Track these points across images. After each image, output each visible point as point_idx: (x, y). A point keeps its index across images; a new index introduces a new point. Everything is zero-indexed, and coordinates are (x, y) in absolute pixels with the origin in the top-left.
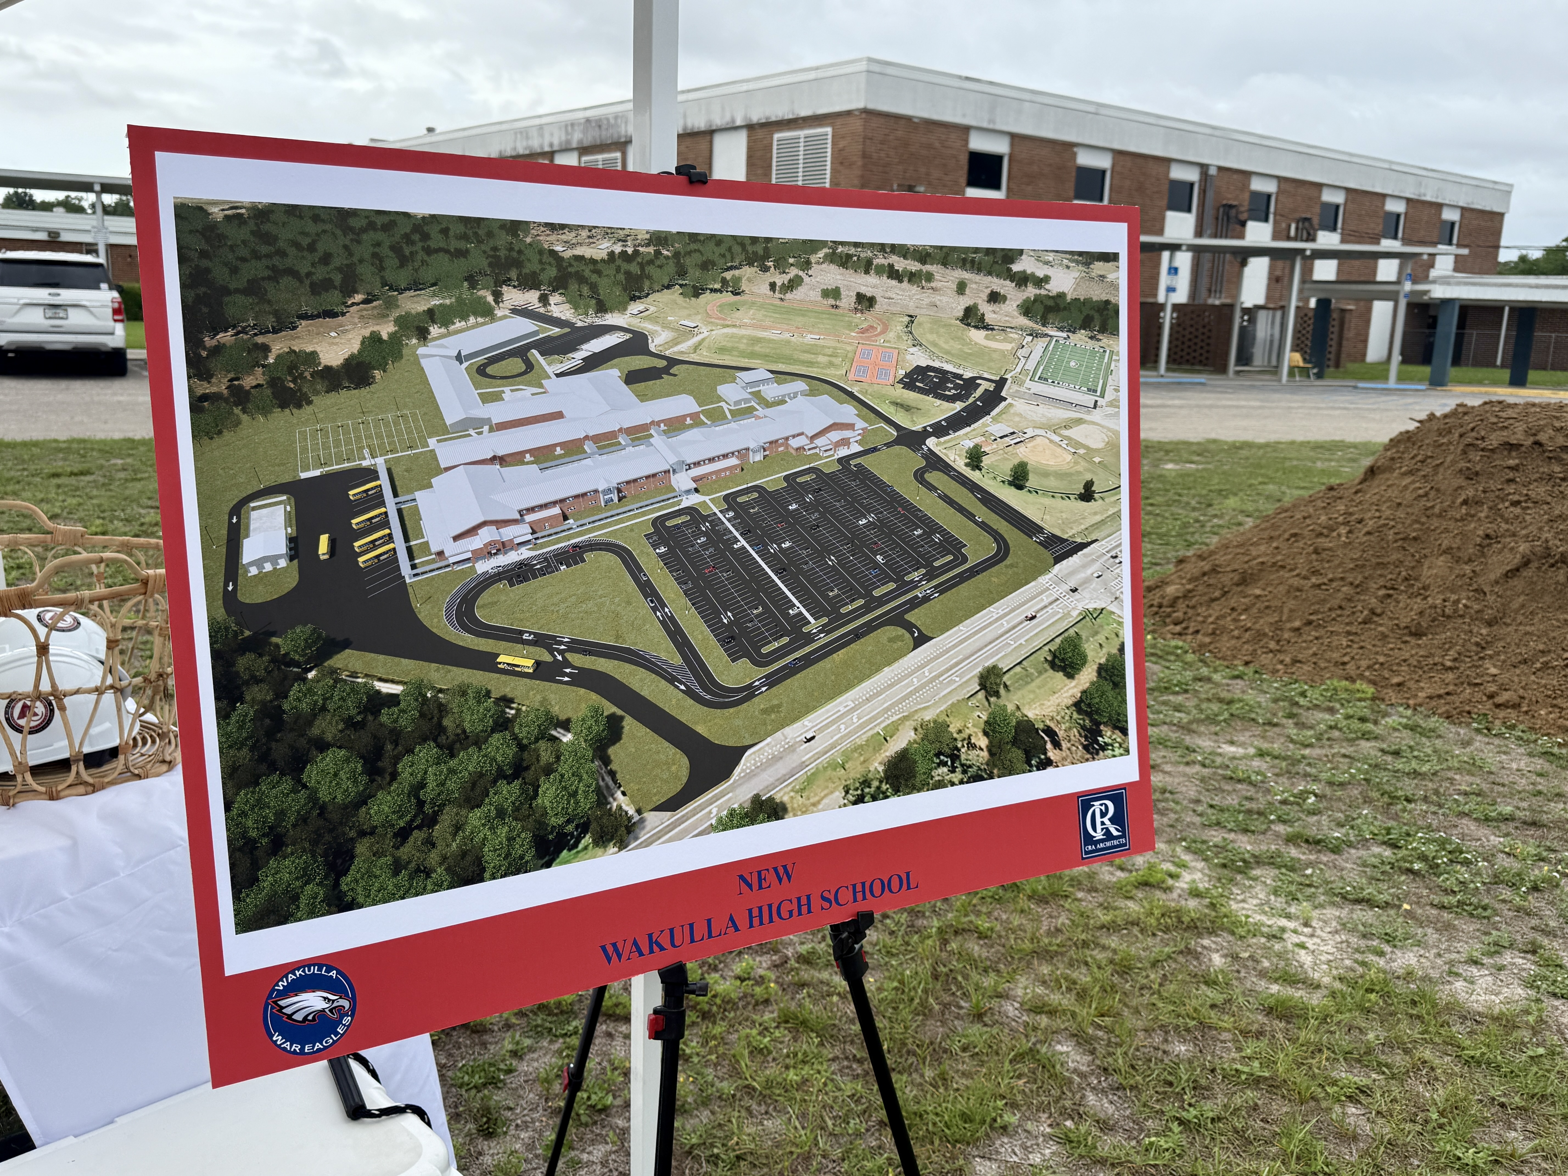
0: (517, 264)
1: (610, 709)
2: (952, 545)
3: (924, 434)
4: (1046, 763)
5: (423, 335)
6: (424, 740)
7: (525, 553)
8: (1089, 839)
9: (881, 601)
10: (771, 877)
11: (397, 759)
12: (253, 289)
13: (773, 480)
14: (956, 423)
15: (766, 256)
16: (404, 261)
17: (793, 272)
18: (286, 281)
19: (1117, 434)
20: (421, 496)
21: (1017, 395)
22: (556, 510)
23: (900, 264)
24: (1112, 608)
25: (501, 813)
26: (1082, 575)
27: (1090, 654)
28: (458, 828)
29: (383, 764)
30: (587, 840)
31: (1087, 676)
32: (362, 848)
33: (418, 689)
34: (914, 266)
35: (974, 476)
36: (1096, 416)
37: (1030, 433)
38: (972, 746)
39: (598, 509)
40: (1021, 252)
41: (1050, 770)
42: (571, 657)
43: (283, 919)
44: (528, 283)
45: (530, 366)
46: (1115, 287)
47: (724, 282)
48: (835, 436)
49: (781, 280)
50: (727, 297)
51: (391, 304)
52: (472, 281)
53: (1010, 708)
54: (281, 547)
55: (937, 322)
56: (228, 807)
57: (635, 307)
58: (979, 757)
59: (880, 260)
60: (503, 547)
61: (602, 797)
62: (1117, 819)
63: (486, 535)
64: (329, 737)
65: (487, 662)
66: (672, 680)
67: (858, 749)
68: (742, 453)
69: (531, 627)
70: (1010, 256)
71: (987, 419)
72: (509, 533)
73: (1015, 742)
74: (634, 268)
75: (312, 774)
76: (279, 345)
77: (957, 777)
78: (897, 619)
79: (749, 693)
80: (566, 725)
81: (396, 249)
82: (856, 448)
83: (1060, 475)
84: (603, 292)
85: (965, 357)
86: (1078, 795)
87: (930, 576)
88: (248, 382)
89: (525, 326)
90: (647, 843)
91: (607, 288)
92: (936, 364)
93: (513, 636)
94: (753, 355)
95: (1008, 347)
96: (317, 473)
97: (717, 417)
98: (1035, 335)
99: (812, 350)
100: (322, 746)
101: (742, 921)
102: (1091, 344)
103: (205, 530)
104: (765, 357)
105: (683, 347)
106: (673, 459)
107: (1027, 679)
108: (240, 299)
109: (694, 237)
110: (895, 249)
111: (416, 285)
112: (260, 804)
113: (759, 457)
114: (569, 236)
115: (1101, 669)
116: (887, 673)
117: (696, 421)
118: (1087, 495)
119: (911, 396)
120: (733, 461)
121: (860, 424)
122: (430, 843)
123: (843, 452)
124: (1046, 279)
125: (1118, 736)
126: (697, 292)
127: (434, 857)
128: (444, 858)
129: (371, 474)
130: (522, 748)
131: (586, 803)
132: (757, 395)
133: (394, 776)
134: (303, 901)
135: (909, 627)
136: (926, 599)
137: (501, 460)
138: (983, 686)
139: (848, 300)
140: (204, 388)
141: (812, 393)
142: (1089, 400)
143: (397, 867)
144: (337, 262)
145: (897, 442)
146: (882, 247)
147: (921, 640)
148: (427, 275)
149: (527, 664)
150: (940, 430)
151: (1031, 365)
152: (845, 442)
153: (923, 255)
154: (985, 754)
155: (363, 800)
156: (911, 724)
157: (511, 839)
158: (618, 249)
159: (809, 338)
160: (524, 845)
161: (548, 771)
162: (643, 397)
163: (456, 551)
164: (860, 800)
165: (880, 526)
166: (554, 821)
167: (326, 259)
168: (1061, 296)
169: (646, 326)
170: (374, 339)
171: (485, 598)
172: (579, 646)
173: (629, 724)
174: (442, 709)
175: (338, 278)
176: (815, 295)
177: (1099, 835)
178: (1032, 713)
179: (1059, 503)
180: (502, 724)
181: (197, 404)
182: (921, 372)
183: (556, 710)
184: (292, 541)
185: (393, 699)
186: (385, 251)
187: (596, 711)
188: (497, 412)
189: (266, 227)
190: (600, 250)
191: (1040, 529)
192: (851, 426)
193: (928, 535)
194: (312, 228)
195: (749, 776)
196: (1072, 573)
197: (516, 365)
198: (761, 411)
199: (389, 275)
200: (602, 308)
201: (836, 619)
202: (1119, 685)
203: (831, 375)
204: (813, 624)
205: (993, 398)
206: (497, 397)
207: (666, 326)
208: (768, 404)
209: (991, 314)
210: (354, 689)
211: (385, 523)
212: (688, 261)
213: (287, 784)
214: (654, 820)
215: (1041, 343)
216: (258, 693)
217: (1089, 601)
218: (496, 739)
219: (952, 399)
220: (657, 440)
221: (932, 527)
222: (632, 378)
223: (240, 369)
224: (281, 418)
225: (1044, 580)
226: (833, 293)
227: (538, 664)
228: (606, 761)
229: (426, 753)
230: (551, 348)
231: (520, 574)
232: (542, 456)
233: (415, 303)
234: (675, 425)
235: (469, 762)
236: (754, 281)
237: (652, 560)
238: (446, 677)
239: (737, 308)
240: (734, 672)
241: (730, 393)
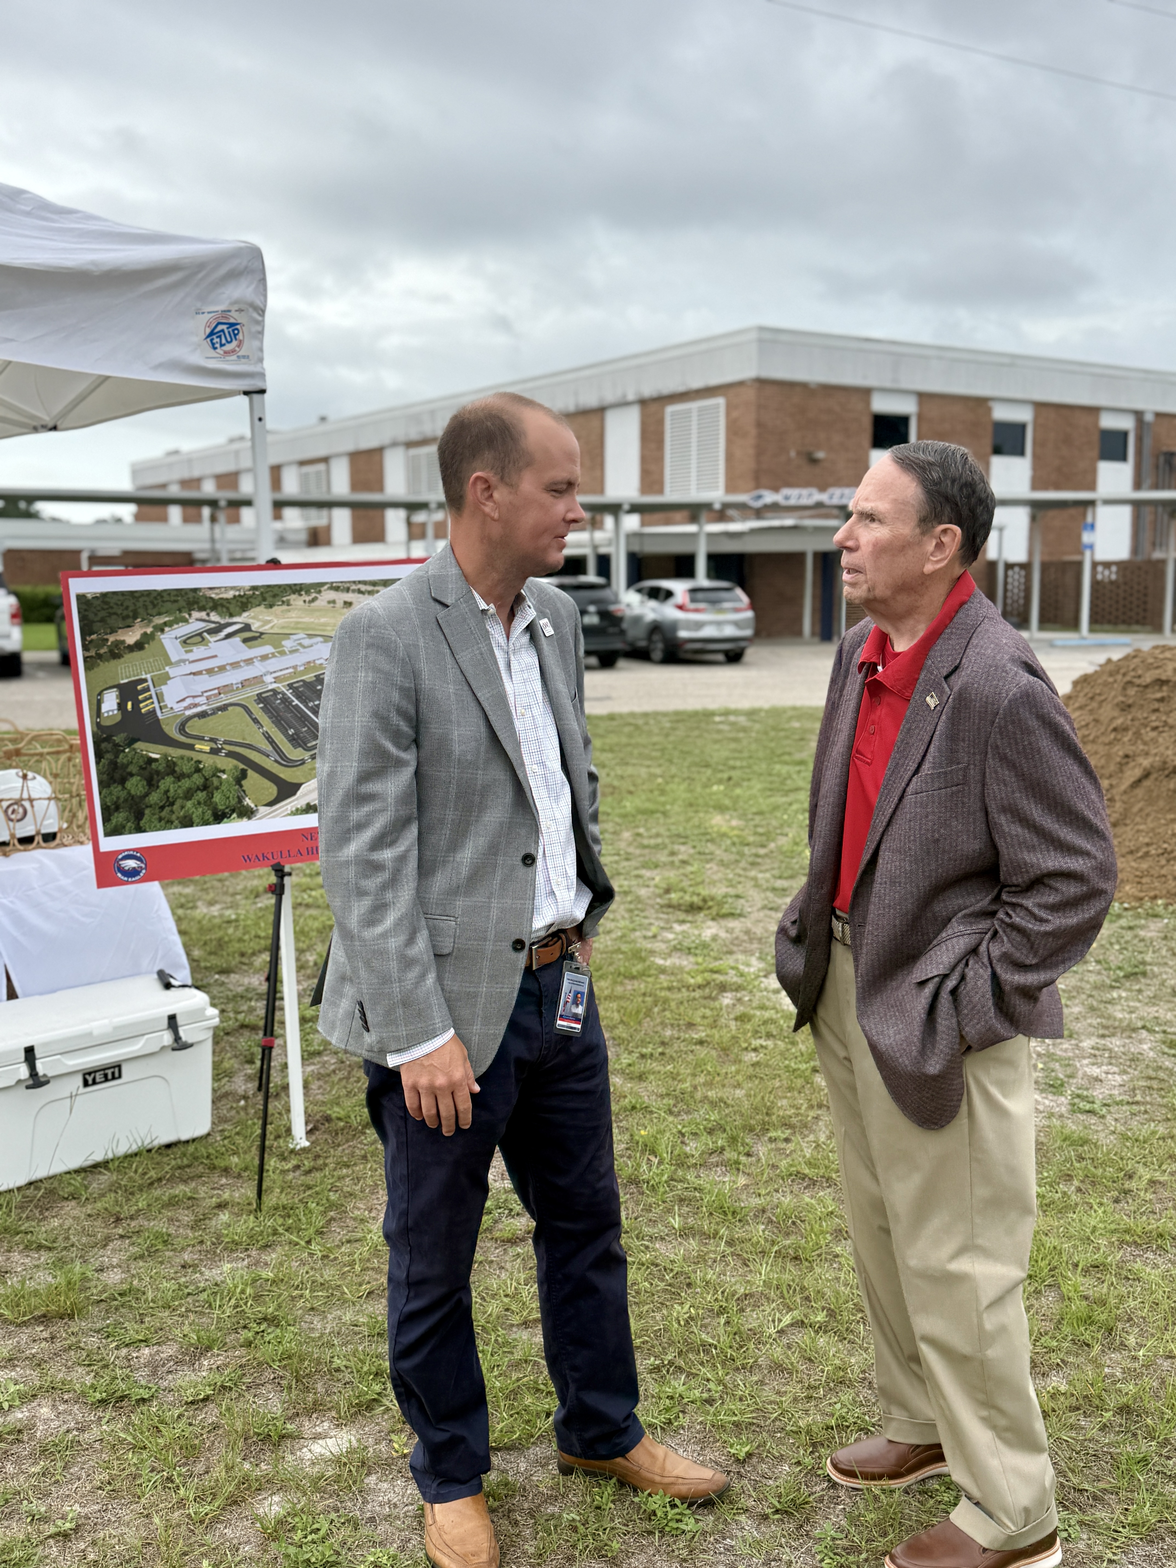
0: (197, 603)
1: (242, 766)
5: (162, 631)
6: (168, 775)
7: (204, 708)
11: (159, 781)
12: (103, 620)
13: (309, 677)
15: (301, 590)
16: (154, 606)
17: (314, 595)
18: (114, 617)
20: (164, 688)
22: (216, 691)
23: (363, 588)
25: (199, 803)
28: (182, 807)
29: (154, 782)
30: (234, 815)
32: (147, 811)
33: (165, 756)
34: (370, 588)
39: (233, 690)
42: (225, 746)
43: (120, 834)
44: (202, 609)
45: (203, 639)
47: (283, 602)
49: (308, 598)
50: (285, 607)
51: (150, 621)
52: (180, 611)
54: (115, 707)
56: (100, 793)
57: (245, 614)
59: (354, 587)
60: (196, 705)
61: (240, 800)
63: (189, 701)
64: (134, 772)
65: (191, 747)
66: (268, 756)
68: (295, 667)
69: (208, 735)
72: (197, 700)
74: (244, 600)
75: (128, 785)
76: (112, 638)
79: (302, 762)
80: (224, 772)
81: (152, 602)
84: (232, 610)
88: (102, 651)
89: (202, 625)
90: (260, 818)
91: (232, 608)
93: (201, 739)
94: (297, 629)
96: (126, 681)
97: (282, 653)
99: (324, 625)
100: (131, 775)
101: (304, 852)
103: (90, 701)
104: (303, 629)
105: (267, 627)
106: (264, 670)
108: (99, 624)
109: (269, 586)
110: (360, 582)
111: (159, 614)
112: (111, 794)
113: (302, 668)
114: (217, 591)
117: (273, 655)
120: (291, 670)
122: (172, 812)
126: (271, 606)
127: (174, 817)
128: (178, 818)
129: (145, 680)
130: (206, 779)
131: (233, 802)
132: (300, 644)
133: (158, 787)
134: (127, 828)
137: (194, 674)
139: (340, 603)
140: (88, 654)
141: (325, 641)
143: (160, 819)
144: (131, 608)
146: (354, 582)
148: (163, 610)
149: (207, 749)
153: (374, 583)
155: (147, 795)
157: (203, 813)
158: (237, 593)
159: (323, 620)
160: (209, 814)
161: (217, 788)
162: (250, 647)
163: (178, 707)
166: (220, 807)
167: (127, 608)
169: (250, 621)
170: (145, 634)
171: (189, 724)
172: (228, 743)
173: (250, 772)
174: (175, 764)
175: (131, 614)
176: (324, 603)
180: (198, 770)
181: (85, 659)
183: (219, 766)
184: (119, 704)
185: (156, 760)
186: (148, 603)
187: (236, 767)
188: (191, 657)
189: (107, 599)
190: (230, 594)
194: (121, 598)
195: (305, 795)
197: (199, 639)
198: (302, 650)
199: (150, 611)
200: (231, 616)
206: (191, 651)
207: (259, 620)
208: (304, 647)
210: (142, 756)
211: (150, 697)
212: (267, 595)
213: (120, 788)
214: (263, 810)
216: (109, 756)
218: (196, 776)
220: (257, 663)
222: (245, 641)
223: (99, 647)
224: (113, 663)
226: (332, 602)
227: (211, 749)
228: (241, 786)
229: (169, 780)
230: (212, 632)
231: (203, 715)
232: (210, 671)
233: (159, 620)
234: (264, 658)
235: (186, 783)
236: (297, 601)
237: (257, 710)
238: (175, 753)
239: (289, 611)
240: (295, 754)
241: (288, 644)
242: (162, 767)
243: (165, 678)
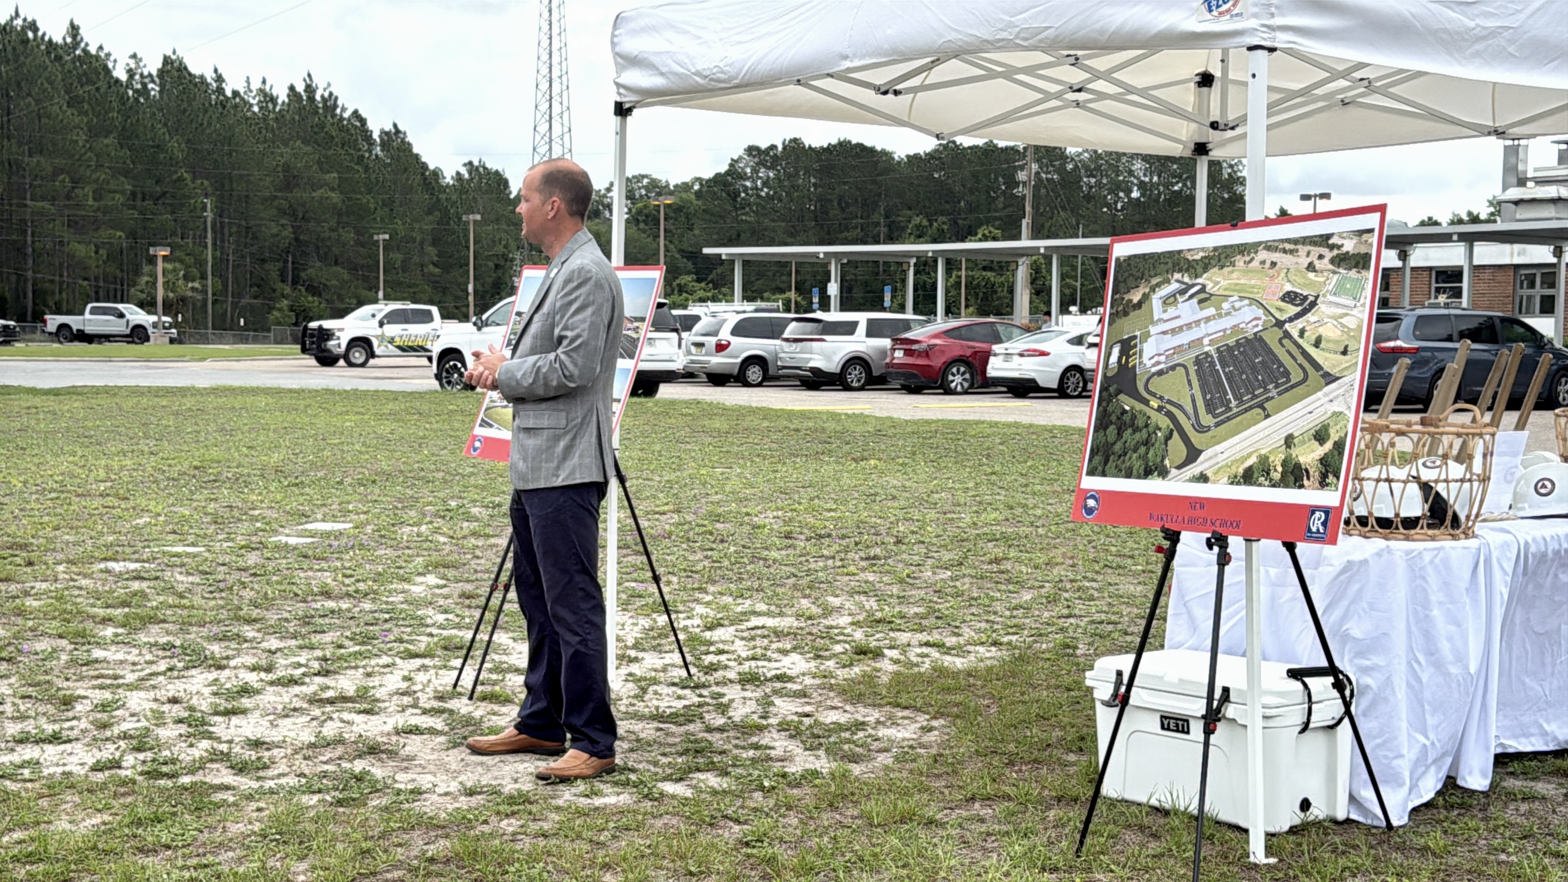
0: (1179, 264)
1: (1172, 426)
2: (1287, 374)
3: (1285, 322)
4: (1301, 486)
5: (1154, 291)
6: (1130, 427)
7: (1163, 366)
8: (1310, 530)
9: (1257, 397)
10: (1198, 506)
11: (1123, 432)
12: (1123, 281)
13: (1231, 342)
14: (1298, 316)
15: (1245, 250)
16: (1154, 267)
17: (1252, 255)
18: (1132, 277)
19: (1362, 320)
20: (1145, 345)
21: (1323, 302)
22: (1173, 351)
23: (1288, 246)
24: (1346, 412)
25: (1140, 457)
26: (1335, 394)
27: (1332, 435)
28: (1130, 459)
30: (1156, 473)
31: (1329, 445)
32: (1111, 458)
33: (1132, 409)
34: (1292, 247)
35: (1300, 341)
36: (1355, 312)
37: (1326, 320)
38: (1276, 470)
39: (1182, 351)
40: (1332, 235)
41: (1303, 490)
42: (1166, 405)
43: (1093, 475)
44: (1180, 271)
45: (1175, 299)
46: (1371, 245)
47: (1231, 263)
48: (1254, 323)
49: (1248, 259)
50: (1231, 268)
51: (1149, 282)
52: (1168, 272)
53: (1294, 456)
54: (1116, 360)
55: (1297, 270)
57: (1205, 276)
58: (1276, 476)
59: (1281, 246)
60: (1158, 363)
61: (1162, 461)
62: (1324, 524)
63: (1156, 359)
64: (1113, 420)
65: (1146, 402)
66: (1189, 419)
67: (1236, 461)
68: (1224, 330)
69: (1159, 393)
70: (1329, 236)
71: (1309, 315)
72: (1161, 358)
73: (1292, 473)
74: (1207, 261)
75: (1108, 432)
76: (1127, 298)
77: (1267, 483)
78: (1261, 406)
79: (1209, 428)
80: (1160, 429)
81: (1154, 264)
82: (1260, 328)
83: (1336, 342)
84: (1199, 271)
85: (1305, 285)
86: (1311, 506)
87: (1276, 387)
88: (1119, 309)
89: (1177, 286)
90: (1170, 480)
91: (1199, 269)
92: (1294, 289)
93: (1154, 395)
94: (1234, 290)
95: (1322, 279)
96: (1126, 337)
97: (1220, 316)
98: (1334, 273)
99: (1253, 287)
100: (1111, 423)
102: (1359, 276)
103: (1105, 349)
104: (1239, 291)
105: (1216, 289)
106: (1205, 332)
107: (1303, 442)
108: (1121, 285)
109: (1225, 247)
110: (1287, 240)
111: (1156, 275)
112: (1097, 438)
113: (1229, 332)
114: (1193, 252)
115: (1335, 443)
116: (1253, 429)
117: (1214, 318)
118: (1345, 352)
119: (1283, 305)
120: (1222, 333)
121: (1264, 318)
122: (1124, 462)
123: (1256, 330)
124: (1342, 245)
125: (1335, 480)
126: (1222, 267)
127: (1123, 467)
128: (1126, 468)
129: (1135, 337)
130: (1149, 435)
131: (1159, 460)
132: (1233, 307)
133: (1122, 437)
134: (1098, 471)
135: (1264, 409)
136: (1273, 398)
137: (1164, 333)
138: (1286, 443)
139: (1268, 264)
140: (1112, 311)
141: (1250, 305)
142: (1352, 303)
143: (1116, 467)
145: (1275, 325)
146: (1283, 241)
147: (1267, 416)
148: (1158, 271)
149: (1156, 405)
150: (1291, 320)
151: (1330, 288)
152: (1257, 326)
153: (1295, 241)
154: (1279, 475)
155: (1115, 443)
156: (1256, 454)
157: (1140, 467)
158: (1205, 254)
159: (1253, 282)
161: (1153, 445)
162: (1201, 309)
163: (1149, 364)
164: (1232, 483)
165: (1262, 363)
166: (1150, 464)
167: (1140, 269)
168: (1348, 253)
169: (1207, 282)
170: (1145, 294)
171: (1152, 380)
172: (1170, 402)
173: (1175, 434)
174: (1136, 417)
175: (1141, 275)
176: (1258, 264)
177: (1314, 529)
178: (1302, 460)
179: (1332, 356)
180: (1147, 426)
181: (1110, 316)
182: (1288, 293)
183: (1159, 424)
184: (1119, 358)
185: (1127, 412)
186: (1151, 265)
187: (1168, 427)
188: (1166, 316)
189: (1130, 262)
190: (1200, 256)
191: (1322, 369)
192: (1259, 319)
193: (1278, 368)
195: (1202, 463)
196: (1331, 392)
197: (1173, 299)
198: (1233, 313)
199: (1151, 273)
200: (1196, 277)
201: (1241, 402)
202: (1341, 454)
203: (1257, 297)
204: (1234, 404)
205: (1313, 304)
206: (1167, 311)
207: (1212, 281)
208: (1235, 310)
209: (1318, 264)
210: (1121, 407)
211: (1136, 353)
212: (1222, 256)
213: (1103, 433)
214: (1174, 472)
215: (1336, 276)
216: (1104, 404)
217: (1336, 407)
218: (1144, 430)
219: (1297, 305)
220: (1202, 325)
221: (1281, 364)
222: (1200, 302)
223: (1118, 305)
224: (1123, 320)
225: (1319, 394)
226: (1263, 262)
227: (1158, 406)
228: (1167, 446)
229: (1129, 431)
230: (1182, 292)
231: (1160, 373)
232: (1173, 331)
233: (1154, 281)
234: (1208, 319)
235: (1137, 436)
236: (1240, 260)
237: (1192, 369)
238: (1139, 406)
239: (1232, 272)
240: (1207, 420)
241: (1226, 306)
242: (1127, 418)
243: (1147, 336)
